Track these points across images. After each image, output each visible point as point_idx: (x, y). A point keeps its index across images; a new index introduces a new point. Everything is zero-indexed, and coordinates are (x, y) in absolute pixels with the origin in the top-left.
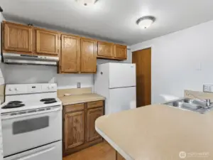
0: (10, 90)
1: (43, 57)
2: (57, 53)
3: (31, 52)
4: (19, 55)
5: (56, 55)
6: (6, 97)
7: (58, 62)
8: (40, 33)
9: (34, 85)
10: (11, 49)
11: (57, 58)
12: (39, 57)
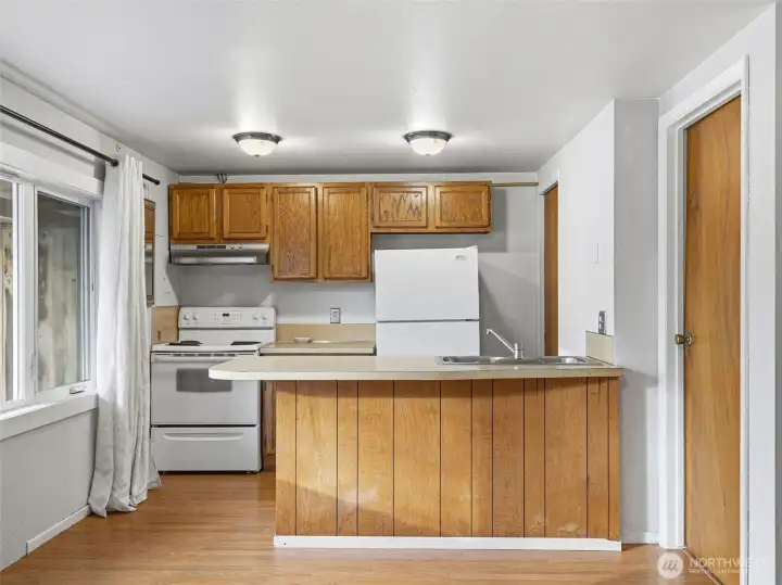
0: (185, 319)
1: (237, 247)
2: (263, 235)
3: (213, 239)
4: (193, 247)
5: (261, 240)
6: (181, 332)
7: (267, 255)
8: (230, 194)
9: (226, 310)
10: (182, 236)
11: (264, 247)
12: (229, 247)
